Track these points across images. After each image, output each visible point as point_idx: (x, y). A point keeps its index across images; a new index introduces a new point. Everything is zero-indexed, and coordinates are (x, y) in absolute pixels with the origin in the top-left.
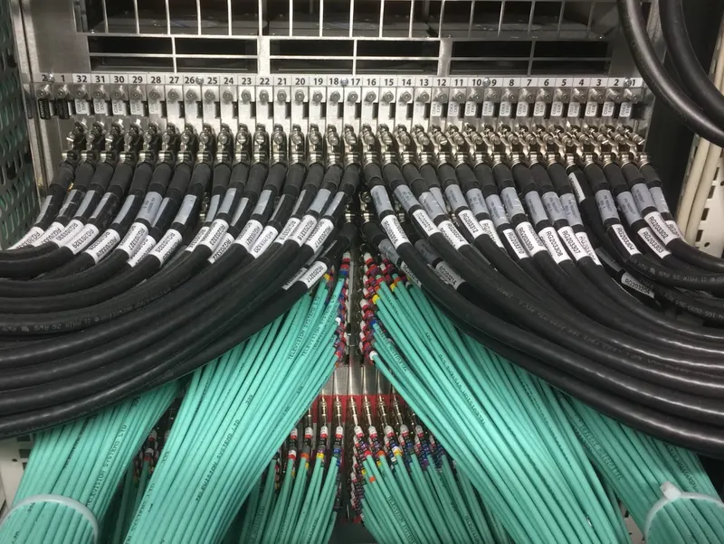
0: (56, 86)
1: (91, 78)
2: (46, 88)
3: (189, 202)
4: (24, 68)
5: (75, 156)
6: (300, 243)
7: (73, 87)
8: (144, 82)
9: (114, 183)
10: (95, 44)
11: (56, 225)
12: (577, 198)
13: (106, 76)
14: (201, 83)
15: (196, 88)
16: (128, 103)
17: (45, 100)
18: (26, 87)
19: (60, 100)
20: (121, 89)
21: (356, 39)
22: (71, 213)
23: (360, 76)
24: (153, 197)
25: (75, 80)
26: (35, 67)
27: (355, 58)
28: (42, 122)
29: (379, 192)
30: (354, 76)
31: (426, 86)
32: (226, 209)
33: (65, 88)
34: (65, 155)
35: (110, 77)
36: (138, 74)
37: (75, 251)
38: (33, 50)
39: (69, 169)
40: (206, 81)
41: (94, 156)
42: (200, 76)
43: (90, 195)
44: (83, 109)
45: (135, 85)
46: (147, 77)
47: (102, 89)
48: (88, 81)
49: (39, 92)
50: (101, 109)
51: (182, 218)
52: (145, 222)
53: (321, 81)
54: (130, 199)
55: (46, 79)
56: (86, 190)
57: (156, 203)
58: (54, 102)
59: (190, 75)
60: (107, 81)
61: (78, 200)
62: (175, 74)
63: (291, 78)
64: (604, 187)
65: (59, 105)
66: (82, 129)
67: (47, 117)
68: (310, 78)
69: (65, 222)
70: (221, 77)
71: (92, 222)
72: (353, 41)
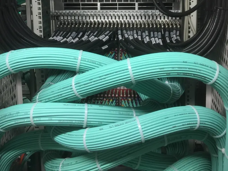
0: (57, 13)
1: (64, 11)
2: (55, 14)
3: (81, 34)
4: (51, 10)
5: (59, 26)
6: (101, 39)
7: (61, 13)
8: (75, 12)
9: (67, 30)
10: (65, 5)
11: (55, 37)
12: (162, 33)
13: (67, 11)
14: (86, 12)
15: (85, 13)
16: (71, 17)
17: (55, 16)
18: (51, 13)
19: (58, 16)
20: (70, 14)
21: (118, 3)
22: (58, 35)
23: (119, 10)
24: (74, 33)
25: (61, 12)
26: (53, 10)
27: (118, 7)
28: (54, 21)
29: (119, 32)
30: (118, 10)
31: (133, 12)
32: (88, 34)
33: (59, 14)
34: (58, 26)
35: (68, 11)
36: (73, 11)
37: (58, 41)
38: (53, 6)
39: (58, 28)
40: (87, 12)
41: (63, 26)
42: (86, 11)
43: (62, 32)
44: (62, 18)
45: (73, 13)
46: (75, 11)
47: (66, 14)
48: (63, 12)
49: (54, 14)
50: (66, 18)
51: (79, 36)
52: (72, 36)
53: (111, 11)
54: (70, 33)
55: (55, 12)
56: (61, 32)
57: (74, 34)
58: (56, 16)
59: (84, 11)
60: (67, 12)
61: (59, 33)
62: (81, 10)
63: (105, 11)
64: (167, 31)
65: (57, 17)
66: (61, 22)
67: (55, 20)
68: (108, 11)
69: (57, 36)
70: (90, 11)
71: (62, 36)
72: (117, 3)
